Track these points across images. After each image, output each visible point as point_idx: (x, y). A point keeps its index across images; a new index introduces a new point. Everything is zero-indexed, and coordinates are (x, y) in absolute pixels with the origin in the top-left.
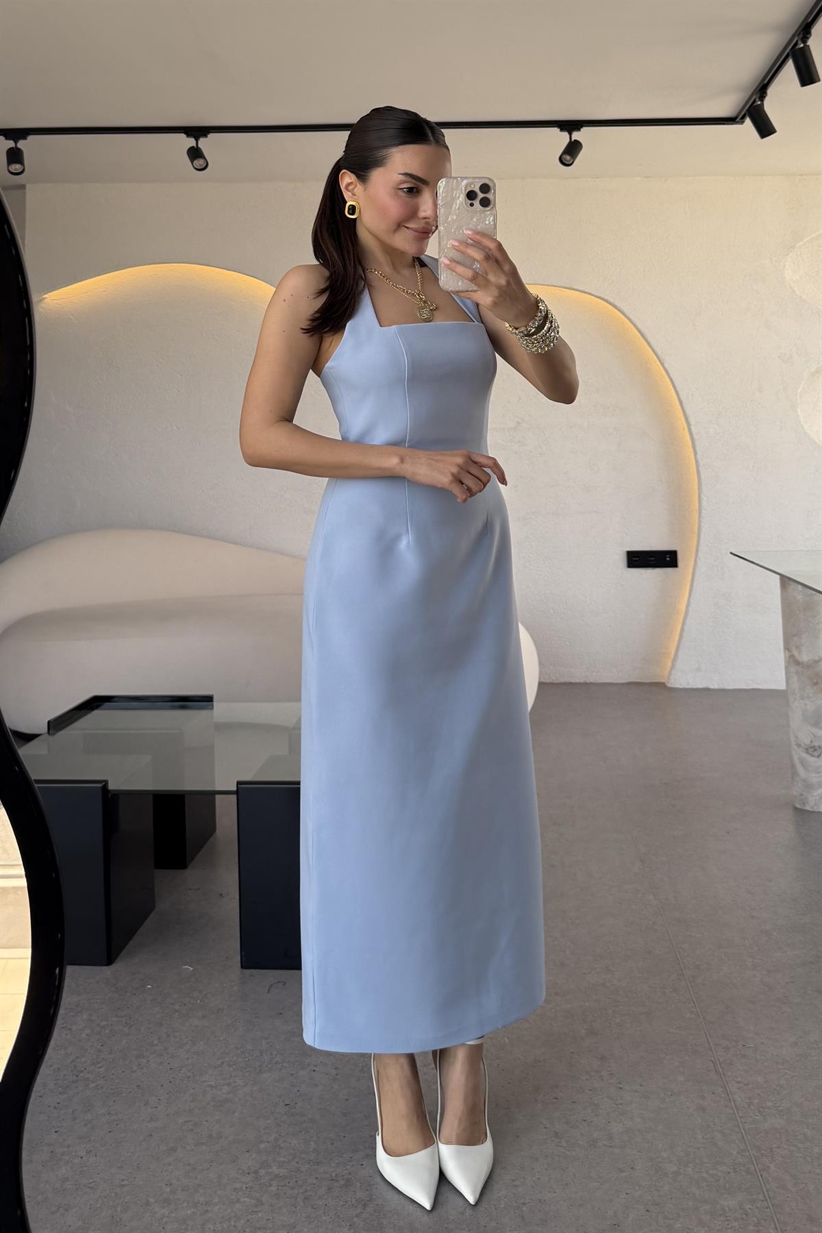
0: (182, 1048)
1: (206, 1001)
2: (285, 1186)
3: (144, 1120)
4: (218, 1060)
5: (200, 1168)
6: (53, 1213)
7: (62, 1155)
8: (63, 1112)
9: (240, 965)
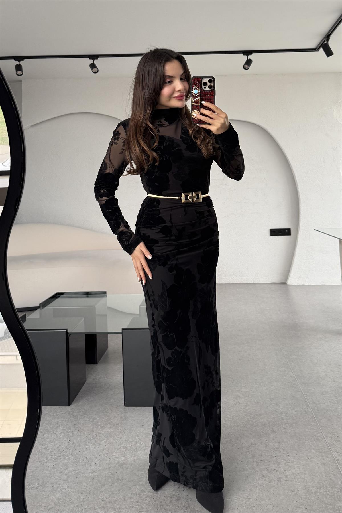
0: (103, 441)
5: (115, 493)
7: (57, 488)
8: (55, 469)
9: (124, 405)
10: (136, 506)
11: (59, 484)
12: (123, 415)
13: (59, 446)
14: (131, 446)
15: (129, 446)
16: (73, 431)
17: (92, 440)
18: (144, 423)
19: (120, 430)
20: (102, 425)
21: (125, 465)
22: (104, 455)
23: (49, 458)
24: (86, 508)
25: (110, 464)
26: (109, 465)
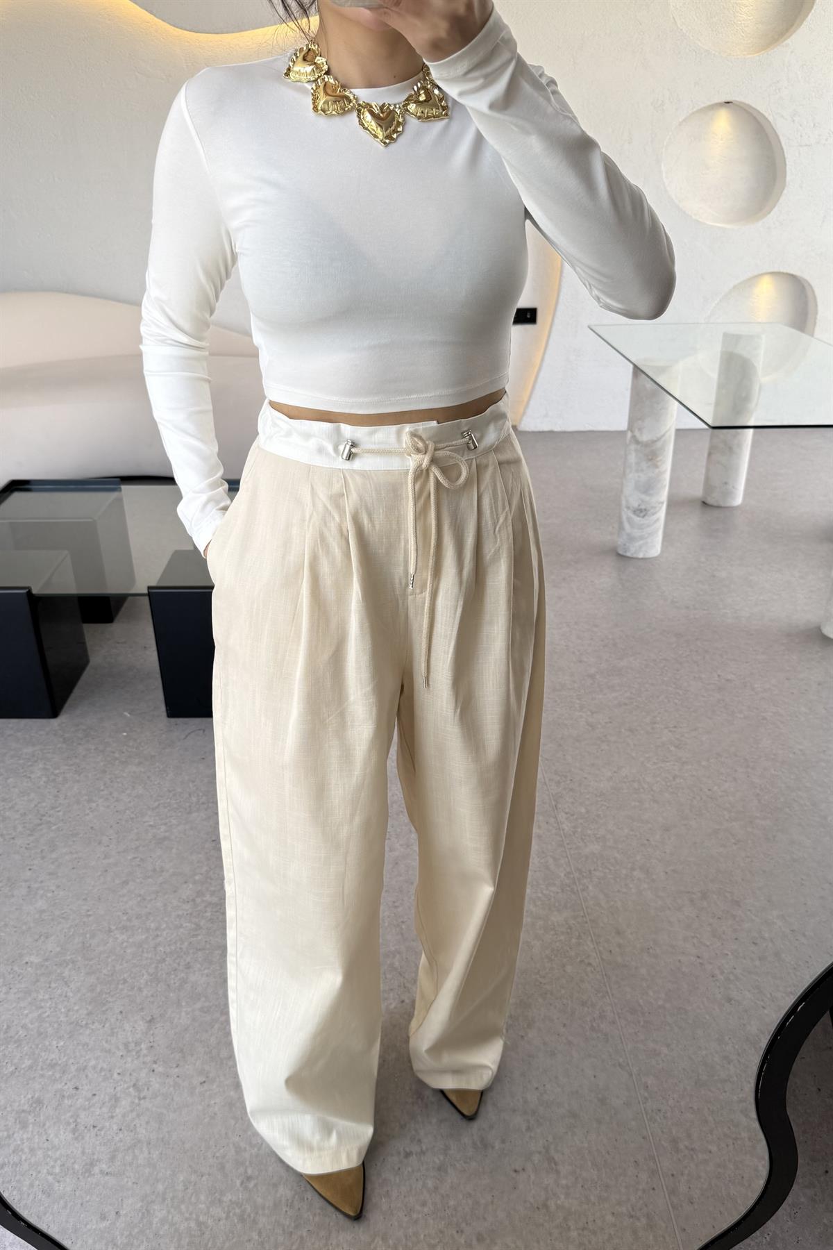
0: (123, 792)
1: (141, 749)
2: (217, 911)
3: (99, 857)
4: (155, 801)
5: (149, 898)
6: (37, 940)
7: (38, 889)
8: (33, 852)
9: (165, 714)
10: (187, 924)
11: (42, 882)
12: (164, 736)
13: (39, 803)
14: (180, 802)
15: (174, 802)
16: (64, 773)
17: (103, 790)
18: (205, 752)
19: (157, 769)
20: (123, 760)
21: (166, 843)
22: (126, 821)
23: (20, 828)
24: (93, 928)
25: (137, 840)
26: (137, 842)
